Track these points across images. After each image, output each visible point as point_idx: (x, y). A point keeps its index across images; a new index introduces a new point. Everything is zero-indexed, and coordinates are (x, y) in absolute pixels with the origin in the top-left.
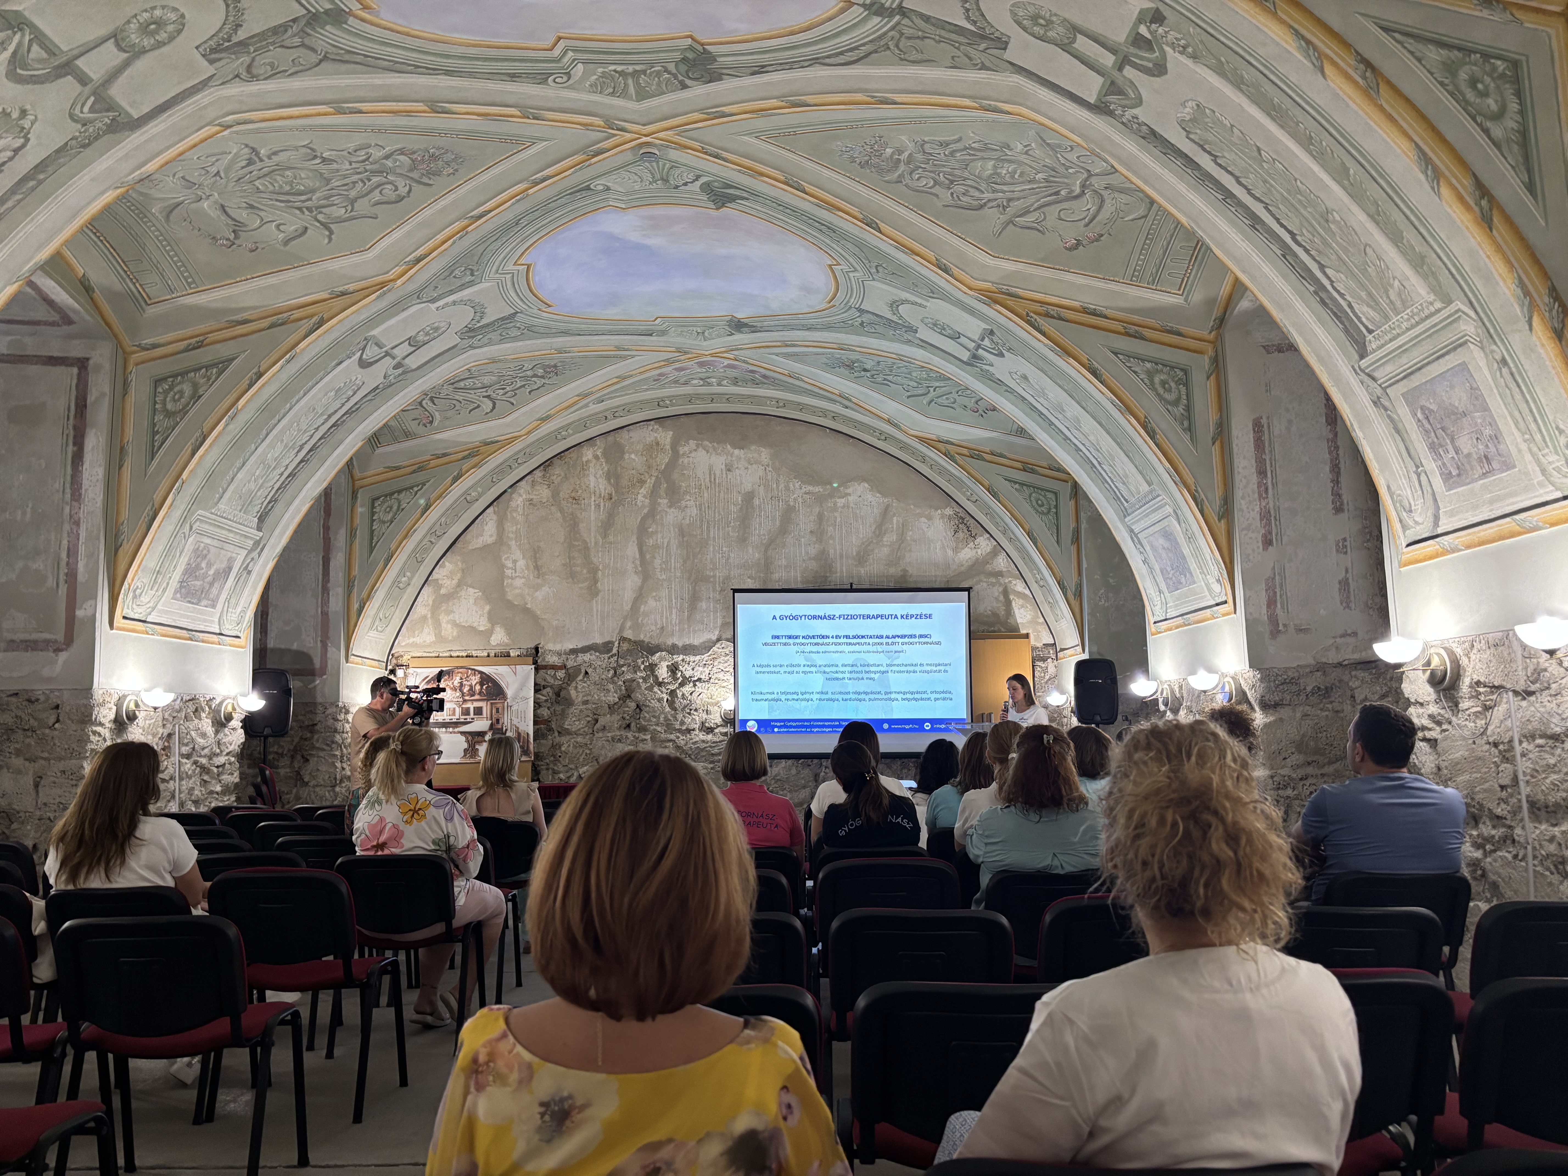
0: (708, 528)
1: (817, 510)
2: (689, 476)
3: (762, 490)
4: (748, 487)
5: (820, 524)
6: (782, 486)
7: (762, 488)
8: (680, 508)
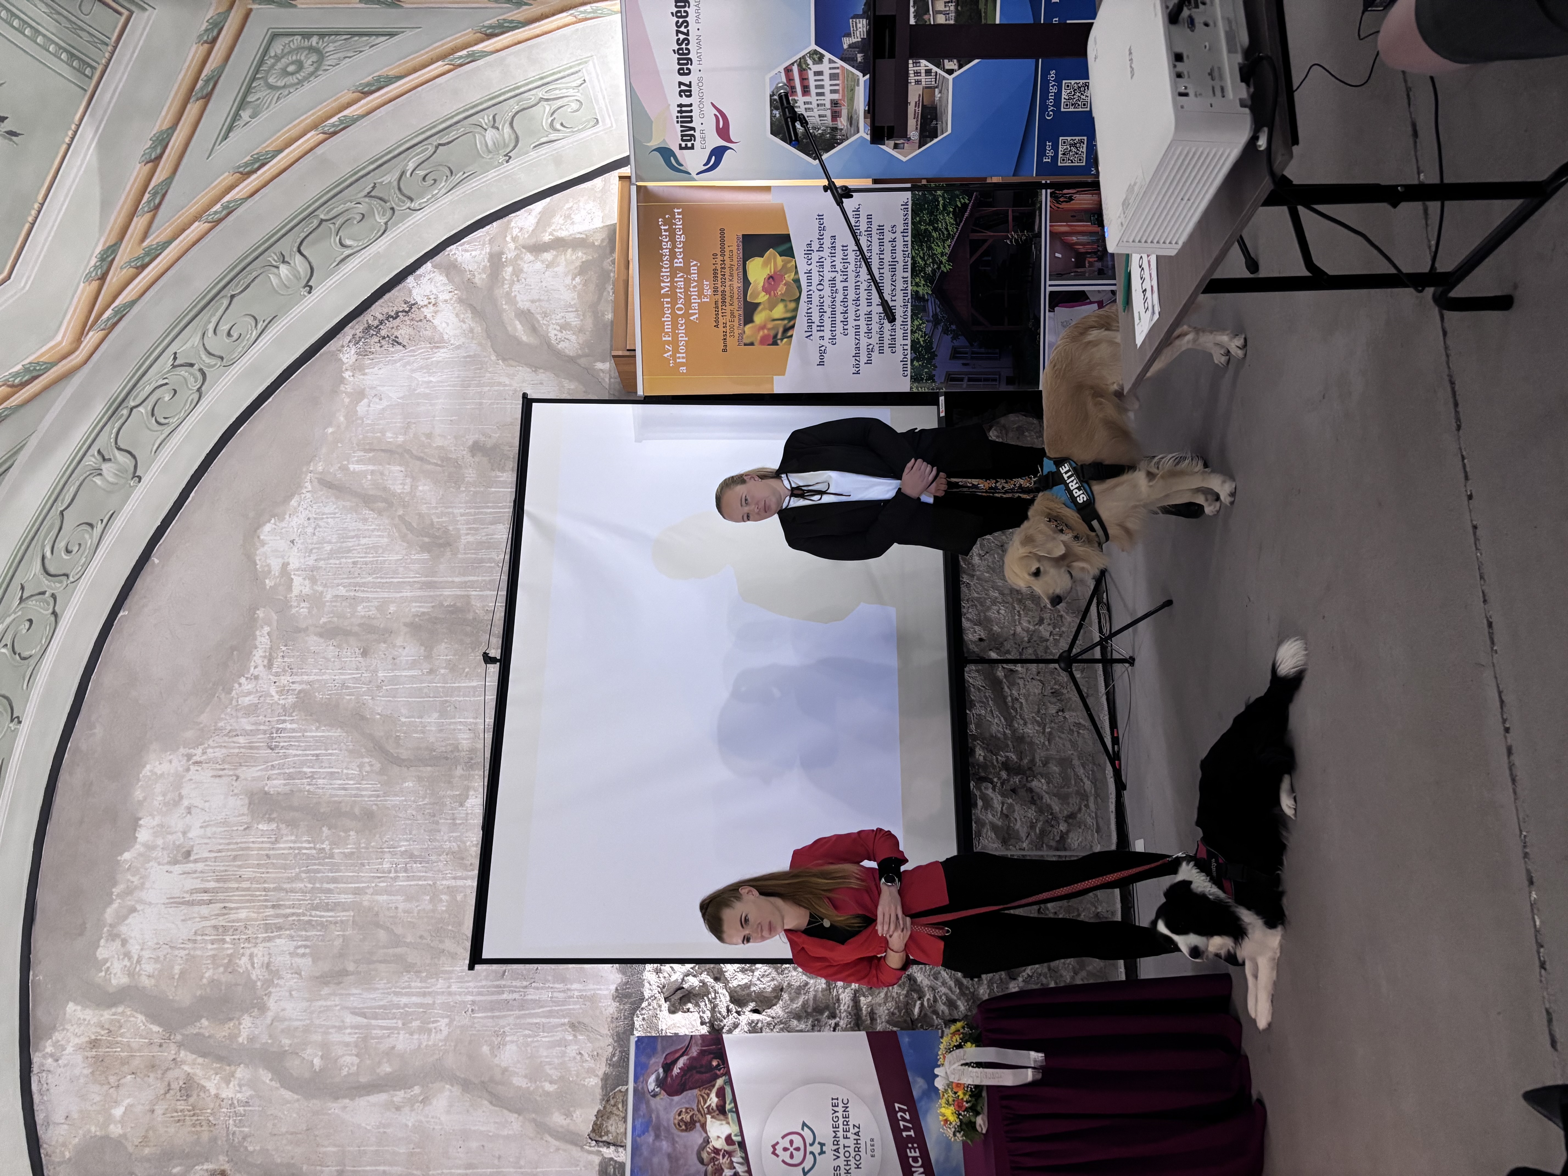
0: (327, 908)
1: (313, 642)
2: (190, 958)
3: (250, 773)
4: (237, 805)
5: (347, 633)
6: (246, 724)
7: (244, 773)
8: (269, 983)
